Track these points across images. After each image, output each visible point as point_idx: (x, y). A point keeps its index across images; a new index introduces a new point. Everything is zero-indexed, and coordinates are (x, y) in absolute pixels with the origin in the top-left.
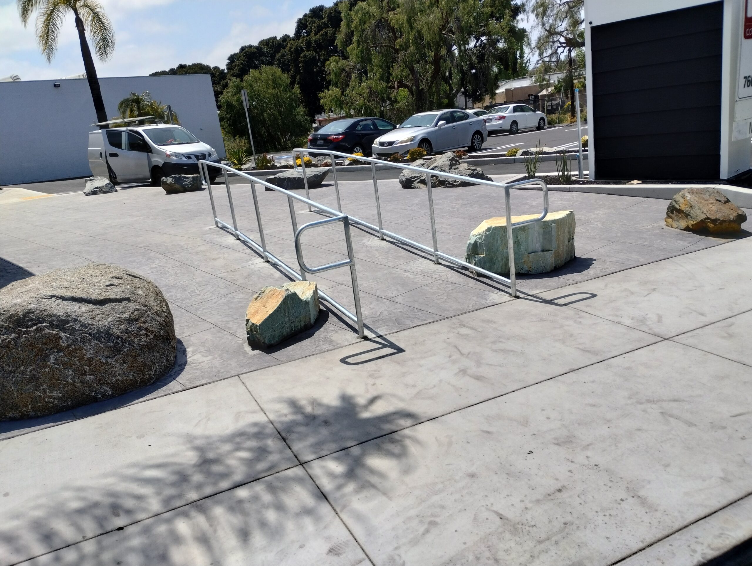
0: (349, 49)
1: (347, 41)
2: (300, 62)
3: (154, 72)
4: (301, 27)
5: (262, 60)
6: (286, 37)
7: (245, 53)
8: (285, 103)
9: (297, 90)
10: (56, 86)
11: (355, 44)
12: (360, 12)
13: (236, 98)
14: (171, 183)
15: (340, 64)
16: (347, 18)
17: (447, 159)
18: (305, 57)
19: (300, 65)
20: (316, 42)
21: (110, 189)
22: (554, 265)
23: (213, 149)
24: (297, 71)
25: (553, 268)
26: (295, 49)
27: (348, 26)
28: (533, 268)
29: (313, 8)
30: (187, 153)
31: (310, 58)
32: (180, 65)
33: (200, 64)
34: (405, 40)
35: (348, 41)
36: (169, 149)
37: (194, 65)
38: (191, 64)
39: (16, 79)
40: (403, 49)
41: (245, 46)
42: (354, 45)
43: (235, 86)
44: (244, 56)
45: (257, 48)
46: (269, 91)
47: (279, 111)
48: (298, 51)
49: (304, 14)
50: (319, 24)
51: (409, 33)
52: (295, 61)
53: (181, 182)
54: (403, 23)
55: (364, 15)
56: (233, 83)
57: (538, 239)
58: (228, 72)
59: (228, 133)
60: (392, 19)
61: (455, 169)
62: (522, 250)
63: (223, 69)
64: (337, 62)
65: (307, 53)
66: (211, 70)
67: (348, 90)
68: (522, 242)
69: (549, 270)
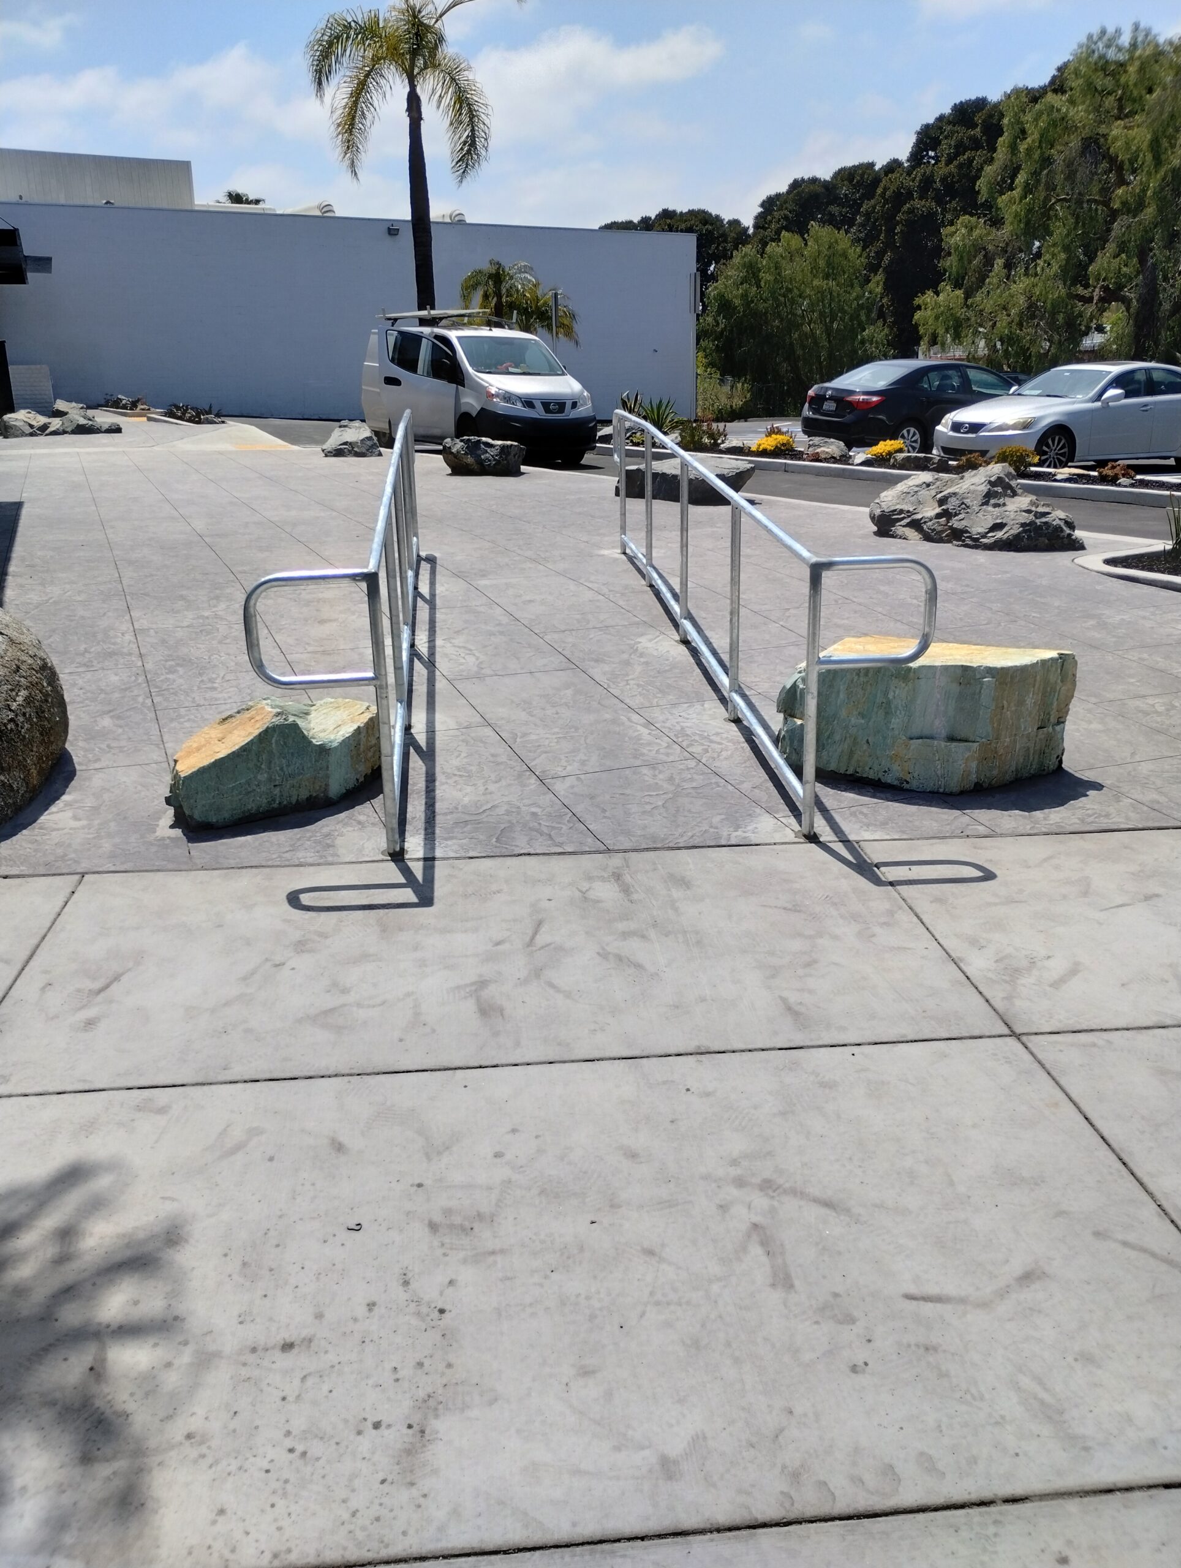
0: (1002, 200)
1: (1003, 181)
2: (898, 223)
3: (609, 222)
4: (925, 144)
5: (830, 213)
6: (895, 165)
7: (798, 194)
8: (844, 312)
9: (877, 284)
10: (392, 232)
11: (1018, 190)
12: (1045, 117)
13: (741, 291)
14: (458, 452)
15: (976, 233)
16: (1013, 128)
17: (984, 479)
18: (911, 211)
19: (898, 229)
20: (943, 180)
21: (368, 450)
22: (974, 777)
23: (586, 393)
24: (889, 244)
25: (969, 785)
26: (894, 191)
27: (1013, 148)
28: (916, 775)
29: (961, 102)
30: (527, 394)
31: (922, 215)
32: (664, 210)
33: (704, 212)
34: (1137, 191)
35: (1005, 184)
36: (498, 383)
37: (691, 213)
38: (685, 210)
39: (327, 212)
40: (1129, 212)
41: (803, 179)
42: (1016, 193)
43: (744, 265)
44: (794, 201)
45: (826, 185)
46: (816, 283)
47: (828, 331)
48: (900, 197)
49: (937, 115)
50: (962, 138)
51: (1149, 174)
52: (890, 219)
53: (479, 452)
54: (1139, 150)
55: (1054, 124)
56: (743, 257)
57: (942, 708)
58: (755, 233)
59: (711, 364)
60: (1116, 139)
61: (996, 506)
62: (895, 726)
63: (747, 225)
64: (971, 230)
65: (918, 204)
66: (722, 225)
67: (978, 297)
68: (897, 708)
69: (956, 789)
